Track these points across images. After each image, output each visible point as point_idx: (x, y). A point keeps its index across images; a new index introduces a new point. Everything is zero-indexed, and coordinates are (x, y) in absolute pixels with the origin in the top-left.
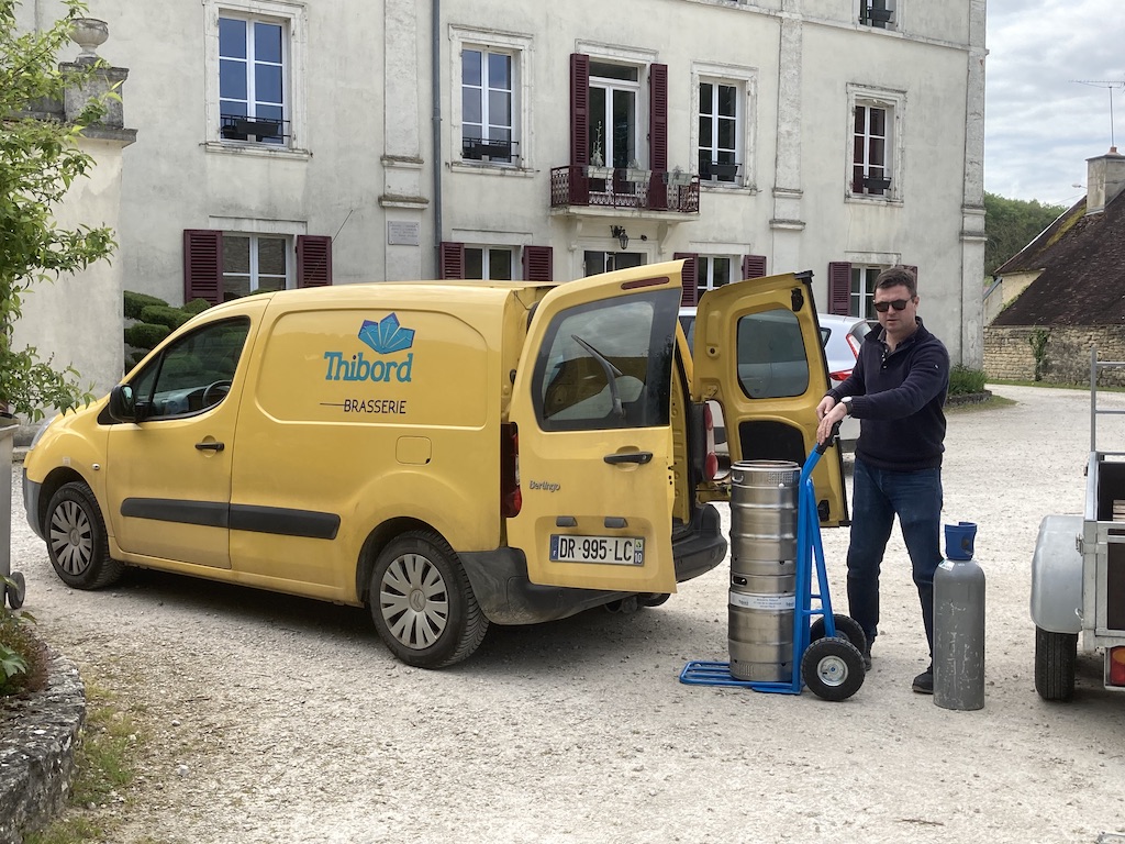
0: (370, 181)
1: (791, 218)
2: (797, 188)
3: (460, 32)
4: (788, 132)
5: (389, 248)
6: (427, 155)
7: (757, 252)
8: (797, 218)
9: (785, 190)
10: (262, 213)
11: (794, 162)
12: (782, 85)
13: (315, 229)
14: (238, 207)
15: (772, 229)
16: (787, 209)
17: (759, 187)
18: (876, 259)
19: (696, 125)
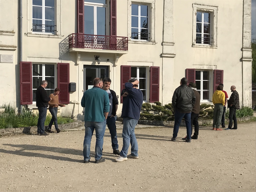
1: (170, 53)
2: (172, 42)
5: (1, 64)
6: (16, 31)
7: (156, 65)
8: (172, 53)
9: (167, 43)
12: (165, 5)
15: (162, 57)
16: (168, 49)
17: (156, 42)
18: (206, 68)
19: (130, 19)
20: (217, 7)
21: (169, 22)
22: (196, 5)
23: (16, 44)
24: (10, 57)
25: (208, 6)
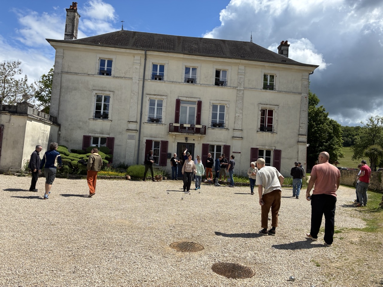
0: (125, 126)
1: (239, 136)
2: (241, 129)
3: (149, 96)
4: (238, 116)
5: (128, 140)
6: (139, 121)
7: (227, 144)
9: (237, 130)
10: (100, 132)
11: (240, 123)
12: (237, 105)
13: (111, 136)
14: (95, 131)
15: (233, 139)
16: (237, 134)
17: (229, 129)
18: (267, 148)
19: (211, 115)
20: (278, 105)
21: (239, 116)
22: (261, 105)
23: (138, 129)
24: (133, 136)
25: (270, 105)
